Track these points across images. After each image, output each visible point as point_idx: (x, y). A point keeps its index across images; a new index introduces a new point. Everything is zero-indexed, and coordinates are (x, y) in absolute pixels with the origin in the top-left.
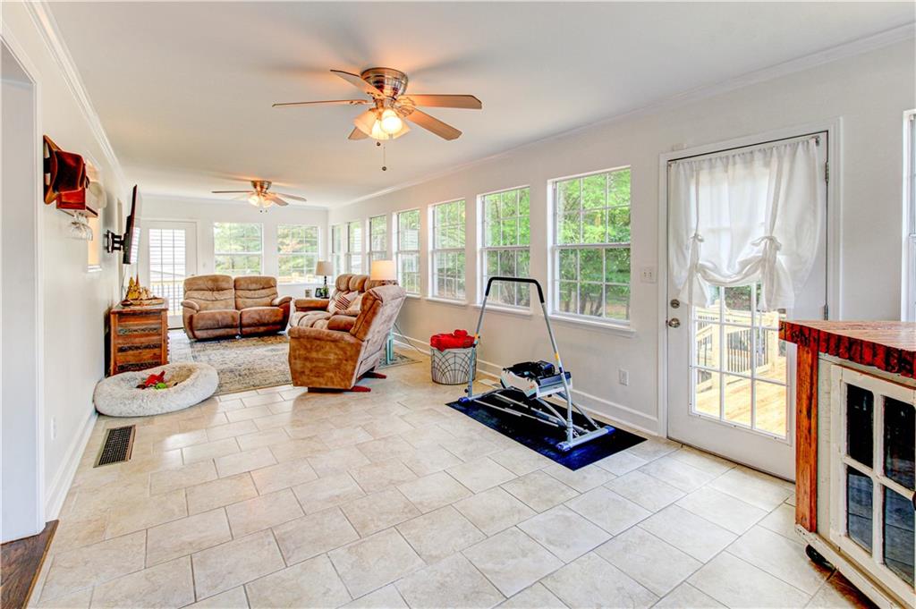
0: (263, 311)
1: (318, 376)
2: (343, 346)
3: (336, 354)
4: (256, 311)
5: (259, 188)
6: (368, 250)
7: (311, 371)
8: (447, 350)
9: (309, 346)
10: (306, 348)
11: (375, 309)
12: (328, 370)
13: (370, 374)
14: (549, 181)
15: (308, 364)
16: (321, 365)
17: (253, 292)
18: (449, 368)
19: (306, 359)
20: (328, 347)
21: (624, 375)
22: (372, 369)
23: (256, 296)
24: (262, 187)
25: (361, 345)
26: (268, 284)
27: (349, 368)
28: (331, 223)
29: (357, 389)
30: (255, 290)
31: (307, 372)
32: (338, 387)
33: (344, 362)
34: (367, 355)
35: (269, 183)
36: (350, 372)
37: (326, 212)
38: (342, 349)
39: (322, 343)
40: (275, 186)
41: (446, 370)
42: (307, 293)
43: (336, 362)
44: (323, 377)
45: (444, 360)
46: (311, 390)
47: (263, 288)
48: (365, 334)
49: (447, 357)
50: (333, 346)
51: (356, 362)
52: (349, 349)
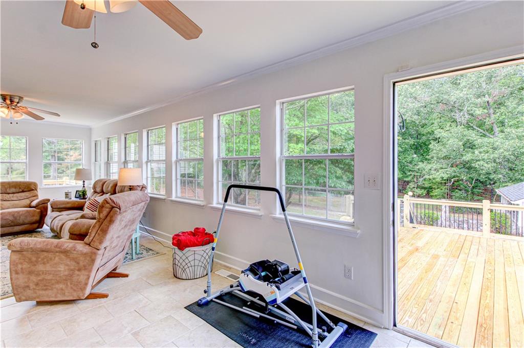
0: (18, 212)
1: (46, 290)
2: (75, 256)
3: (67, 265)
4: (9, 213)
5: (8, 102)
6: (123, 159)
7: (37, 284)
8: (187, 249)
9: (34, 259)
10: (30, 261)
11: (112, 217)
12: (58, 282)
13: (113, 274)
14: (278, 102)
15: (34, 278)
16: (49, 277)
17: (11, 195)
18: (189, 265)
19: (31, 273)
20: (57, 258)
21: (350, 271)
22: (115, 269)
23: (15, 199)
24: (12, 101)
25: (95, 254)
26: (28, 188)
27: (82, 278)
28: (94, 138)
29: (93, 296)
30: (14, 193)
31: (32, 286)
32: (71, 298)
33: (77, 272)
34: (105, 261)
35: (21, 98)
36: (83, 282)
37: (90, 129)
38: (74, 259)
39: (50, 255)
40: (26, 101)
41: (186, 267)
42: (67, 195)
43: (66, 273)
44: (52, 289)
45: (184, 258)
46: (40, 303)
47: (23, 191)
48: (101, 242)
49: (187, 255)
50: (63, 257)
51: (90, 271)
52: (82, 258)
